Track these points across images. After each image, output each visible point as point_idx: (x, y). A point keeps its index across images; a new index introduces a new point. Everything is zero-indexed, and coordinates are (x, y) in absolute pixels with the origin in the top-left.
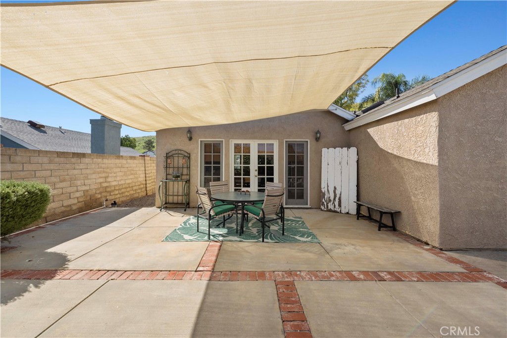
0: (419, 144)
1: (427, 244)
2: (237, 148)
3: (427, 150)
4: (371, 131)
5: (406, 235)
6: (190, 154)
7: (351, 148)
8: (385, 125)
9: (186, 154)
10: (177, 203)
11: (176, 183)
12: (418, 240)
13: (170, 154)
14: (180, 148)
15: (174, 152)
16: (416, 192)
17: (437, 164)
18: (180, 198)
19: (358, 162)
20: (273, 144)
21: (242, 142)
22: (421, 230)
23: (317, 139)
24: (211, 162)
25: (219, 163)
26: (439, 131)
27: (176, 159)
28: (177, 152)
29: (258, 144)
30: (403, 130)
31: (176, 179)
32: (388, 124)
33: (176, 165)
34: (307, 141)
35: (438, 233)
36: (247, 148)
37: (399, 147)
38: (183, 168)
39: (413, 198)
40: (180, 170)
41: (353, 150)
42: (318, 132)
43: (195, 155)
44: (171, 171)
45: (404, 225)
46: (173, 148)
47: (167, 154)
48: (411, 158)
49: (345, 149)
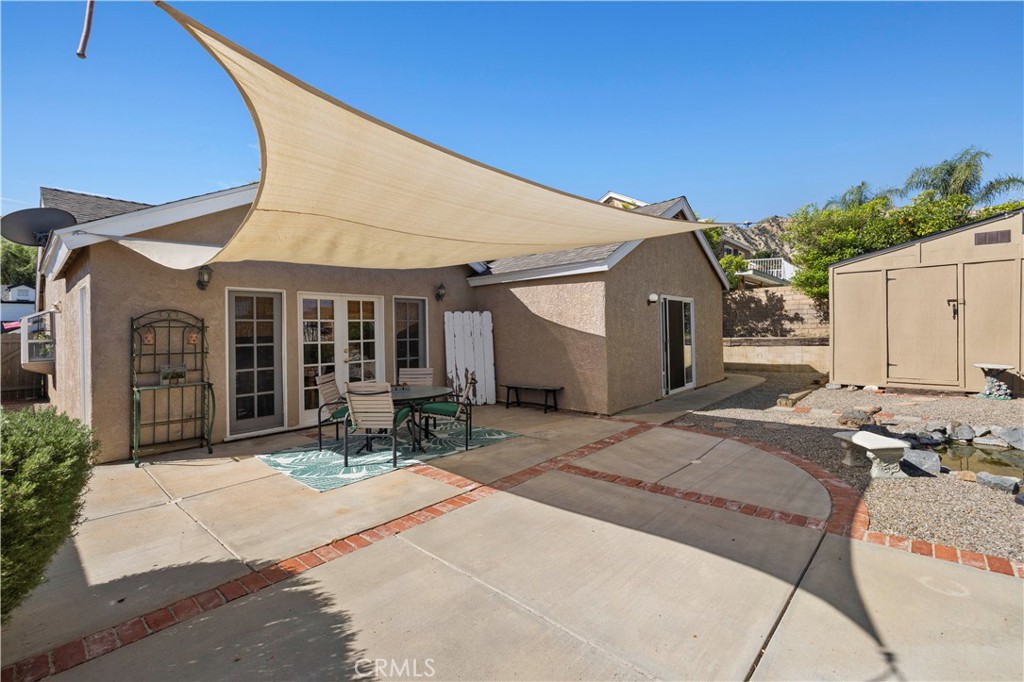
0: (586, 312)
1: (595, 414)
2: (310, 309)
3: (594, 319)
4: (516, 291)
5: (570, 411)
6: (202, 321)
7: (485, 312)
8: (539, 287)
9: (192, 321)
10: (169, 442)
11: (176, 392)
12: (586, 413)
13: (143, 321)
14: (173, 305)
15: (155, 316)
16: (582, 363)
17: (604, 335)
18: (176, 428)
19: (493, 331)
20: (372, 303)
21: (319, 296)
22: (588, 402)
23: (439, 297)
24: (252, 337)
25: (270, 339)
26: (606, 301)
27: (162, 333)
28: (165, 315)
29: (349, 302)
30: (566, 296)
31: (174, 381)
32: (544, 286)
33: (162, 347)
34: (424, 300)
35: (606, 400)
36: (329, 310)
37: (560, 314)
38: (183, 353)
39: (578, 370)
40: (176, 359)
41: (487, 315)
42: (442, 287)
43: (214, 323)
44: (146, 364)
45: (569, 401)
46: (151, 305)
47: (132, 320)
48: (576, 327)
49: (477, 313)
